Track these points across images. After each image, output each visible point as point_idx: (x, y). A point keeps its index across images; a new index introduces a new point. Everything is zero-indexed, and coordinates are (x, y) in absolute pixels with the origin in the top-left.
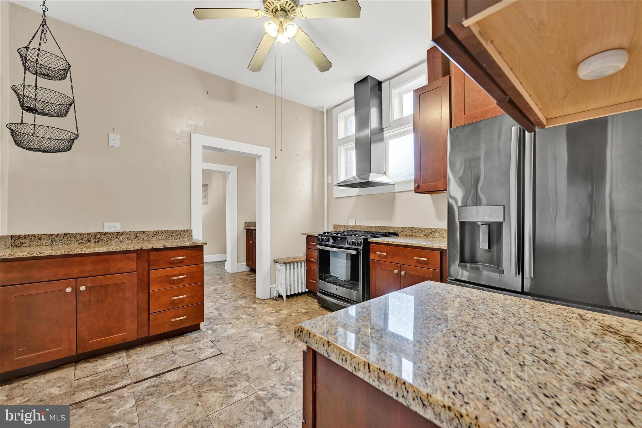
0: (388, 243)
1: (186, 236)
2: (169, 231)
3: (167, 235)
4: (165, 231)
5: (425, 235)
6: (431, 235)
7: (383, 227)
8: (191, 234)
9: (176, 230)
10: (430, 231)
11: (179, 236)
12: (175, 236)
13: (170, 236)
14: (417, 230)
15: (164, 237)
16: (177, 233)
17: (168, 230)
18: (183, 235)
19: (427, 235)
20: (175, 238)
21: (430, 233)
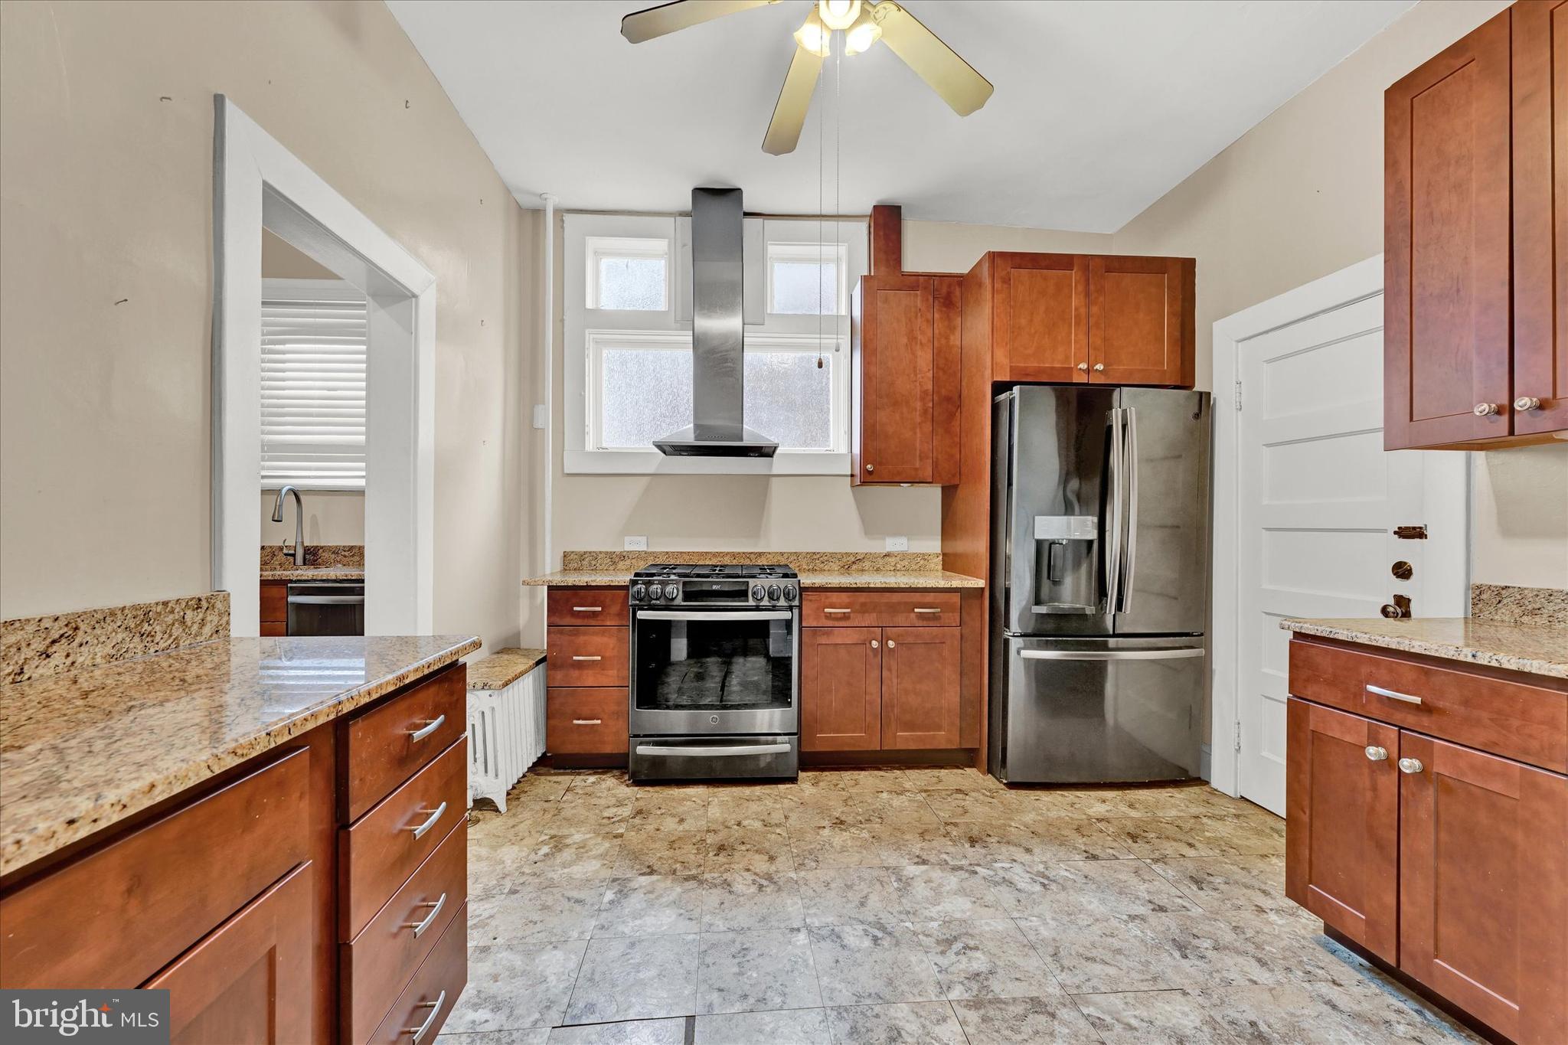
0: (855, 586)
1: (207, 630)
2: (134, 607)
3: (120, 637)
4: (112, 613)
5: (843, 567)
6: (854, 567)
7: (739, 553)
8: (225, 618)
9: (165, 604)
10: (853, 559)
11: (177, 631)
12: (157, 639)
13: (137, 639)
14: (826, 558)
15: (109, 650)
16: (170, 619)
17: (128, 604)
18: (195, 627)
19: (846, 567)
20: (162, 645)
21: (854, 563)
